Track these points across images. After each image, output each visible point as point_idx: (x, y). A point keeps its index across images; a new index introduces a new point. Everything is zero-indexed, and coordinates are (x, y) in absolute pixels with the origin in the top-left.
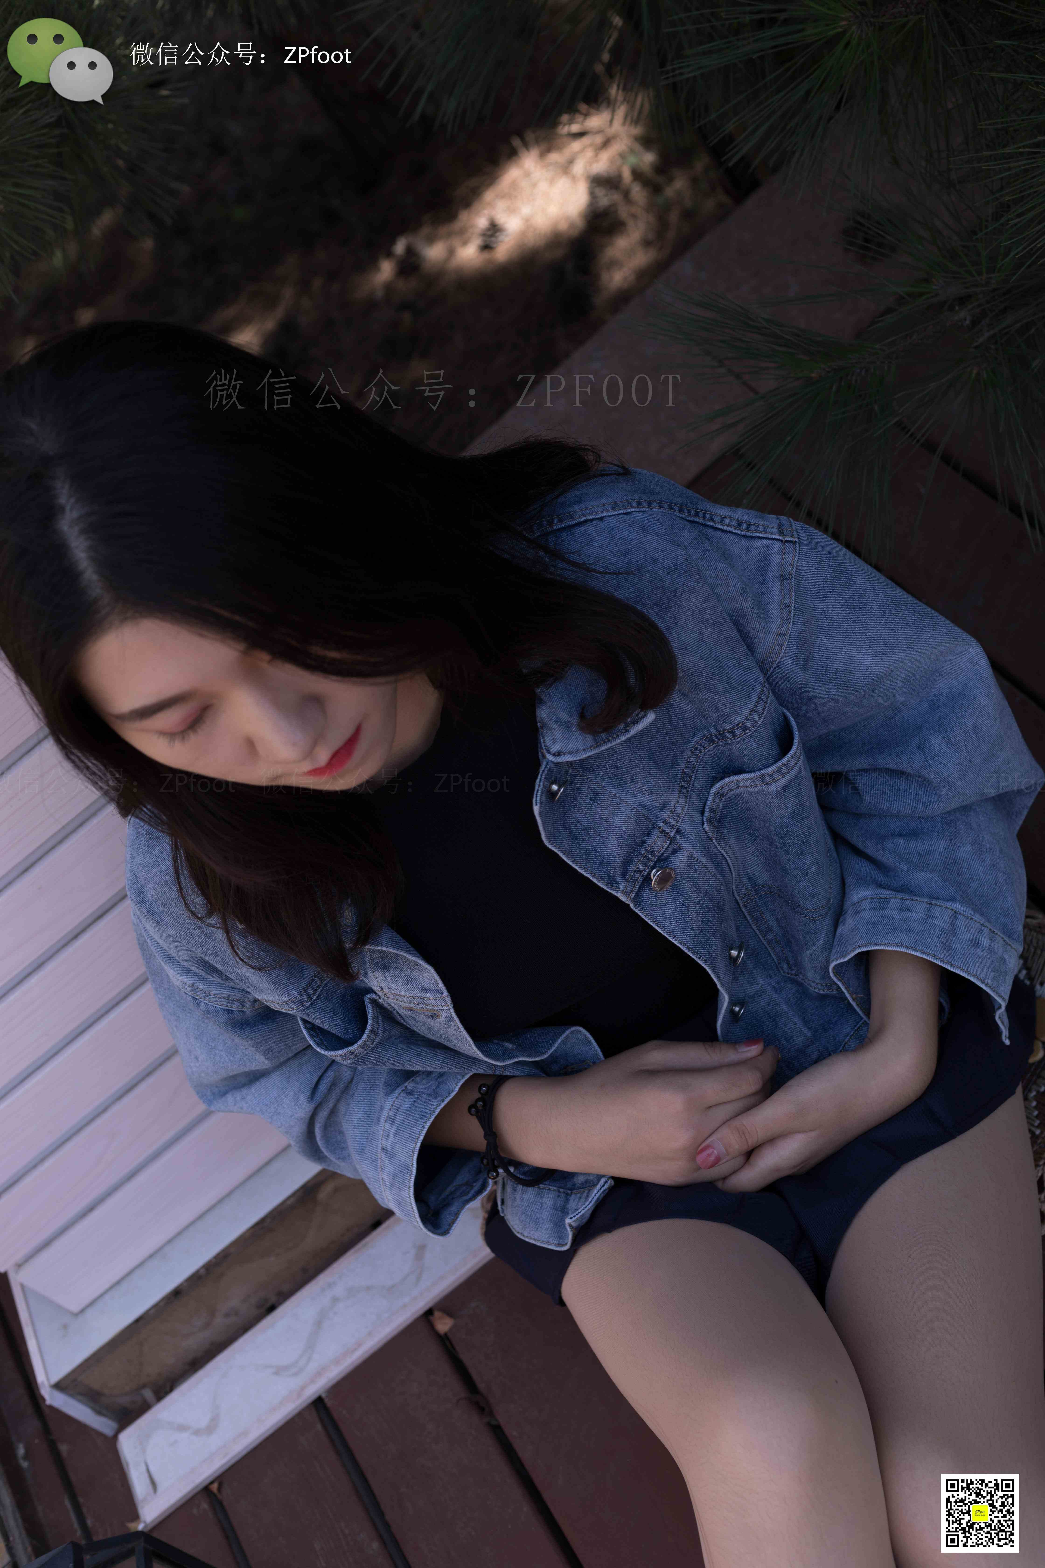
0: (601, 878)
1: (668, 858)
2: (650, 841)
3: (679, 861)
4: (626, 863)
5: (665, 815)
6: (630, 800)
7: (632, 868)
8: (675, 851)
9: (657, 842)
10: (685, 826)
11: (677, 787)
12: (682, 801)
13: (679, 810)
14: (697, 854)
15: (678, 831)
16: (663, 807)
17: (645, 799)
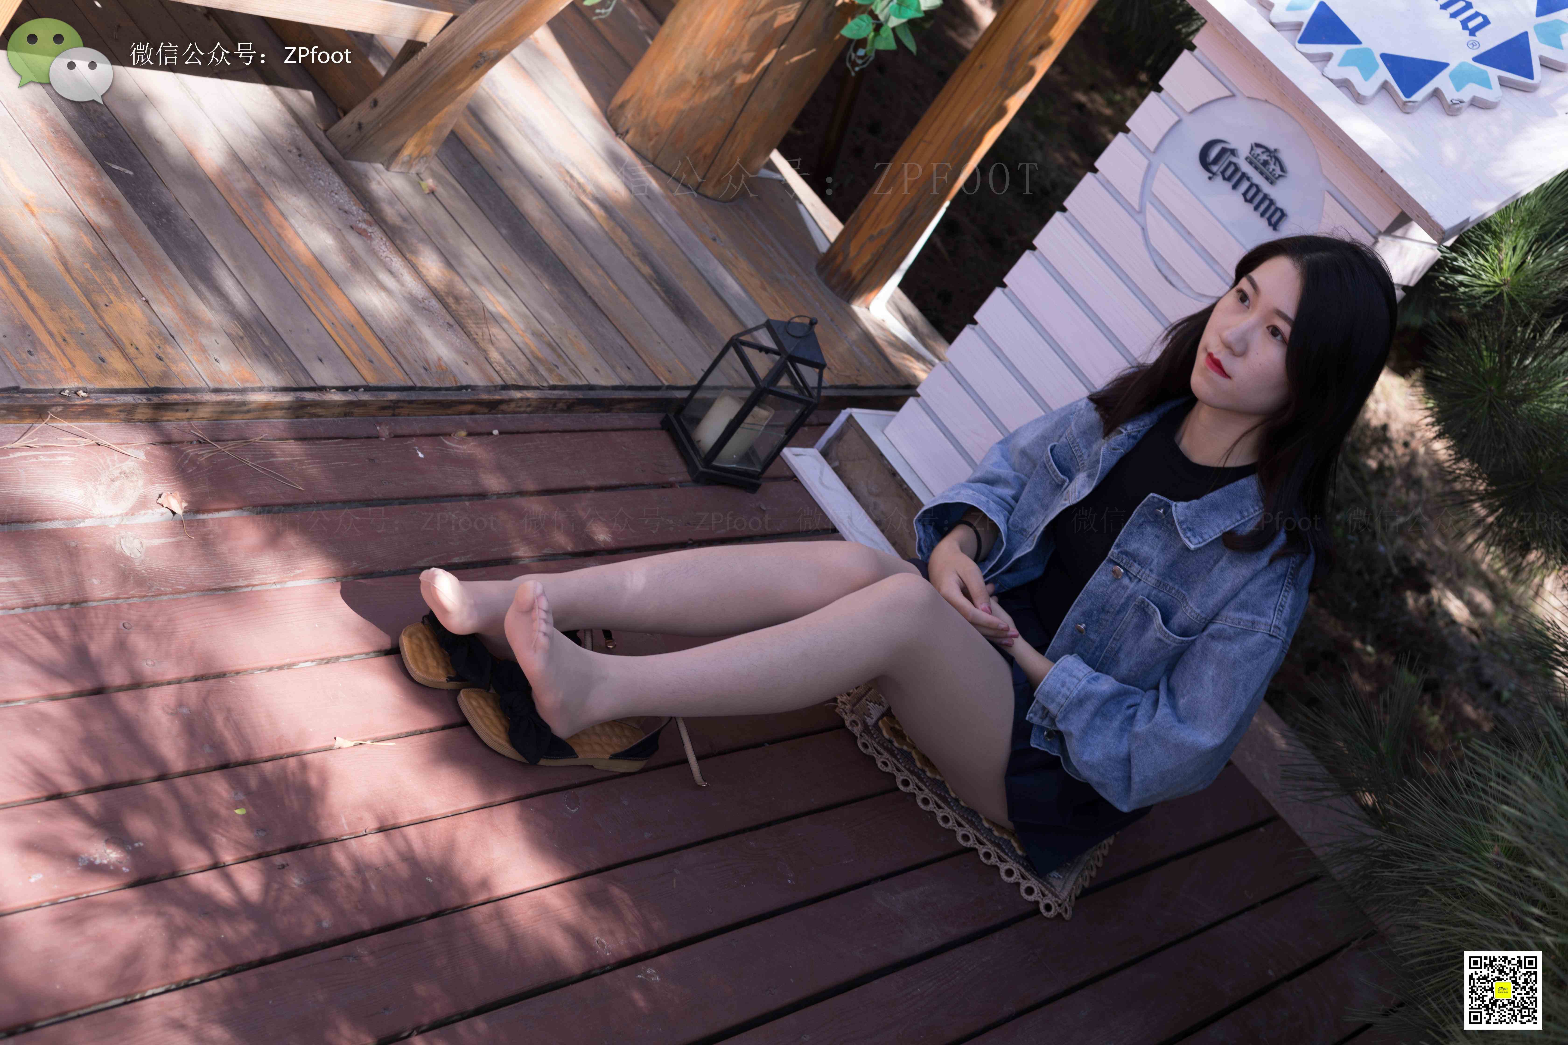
0: (1120, 540)
1: (1127, 575)
2: (1136, 565)
3: (1126, 581)
4: (1126, 553)
5: (1147, 572)
6: (1155, 554)
7: (1124, 556)
8: (1130, 579)
9: (1135, 569)
10: (1142, 584)
11: (1160, 579)
12: (1153, 581)
13: (1149, 579)
14: (1129, 592)
15: (1140, 580)
16: (1151, 570)
17: (1155, 561)
